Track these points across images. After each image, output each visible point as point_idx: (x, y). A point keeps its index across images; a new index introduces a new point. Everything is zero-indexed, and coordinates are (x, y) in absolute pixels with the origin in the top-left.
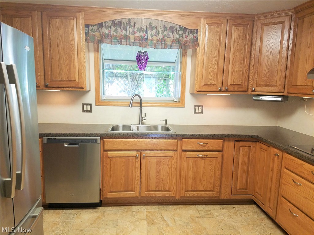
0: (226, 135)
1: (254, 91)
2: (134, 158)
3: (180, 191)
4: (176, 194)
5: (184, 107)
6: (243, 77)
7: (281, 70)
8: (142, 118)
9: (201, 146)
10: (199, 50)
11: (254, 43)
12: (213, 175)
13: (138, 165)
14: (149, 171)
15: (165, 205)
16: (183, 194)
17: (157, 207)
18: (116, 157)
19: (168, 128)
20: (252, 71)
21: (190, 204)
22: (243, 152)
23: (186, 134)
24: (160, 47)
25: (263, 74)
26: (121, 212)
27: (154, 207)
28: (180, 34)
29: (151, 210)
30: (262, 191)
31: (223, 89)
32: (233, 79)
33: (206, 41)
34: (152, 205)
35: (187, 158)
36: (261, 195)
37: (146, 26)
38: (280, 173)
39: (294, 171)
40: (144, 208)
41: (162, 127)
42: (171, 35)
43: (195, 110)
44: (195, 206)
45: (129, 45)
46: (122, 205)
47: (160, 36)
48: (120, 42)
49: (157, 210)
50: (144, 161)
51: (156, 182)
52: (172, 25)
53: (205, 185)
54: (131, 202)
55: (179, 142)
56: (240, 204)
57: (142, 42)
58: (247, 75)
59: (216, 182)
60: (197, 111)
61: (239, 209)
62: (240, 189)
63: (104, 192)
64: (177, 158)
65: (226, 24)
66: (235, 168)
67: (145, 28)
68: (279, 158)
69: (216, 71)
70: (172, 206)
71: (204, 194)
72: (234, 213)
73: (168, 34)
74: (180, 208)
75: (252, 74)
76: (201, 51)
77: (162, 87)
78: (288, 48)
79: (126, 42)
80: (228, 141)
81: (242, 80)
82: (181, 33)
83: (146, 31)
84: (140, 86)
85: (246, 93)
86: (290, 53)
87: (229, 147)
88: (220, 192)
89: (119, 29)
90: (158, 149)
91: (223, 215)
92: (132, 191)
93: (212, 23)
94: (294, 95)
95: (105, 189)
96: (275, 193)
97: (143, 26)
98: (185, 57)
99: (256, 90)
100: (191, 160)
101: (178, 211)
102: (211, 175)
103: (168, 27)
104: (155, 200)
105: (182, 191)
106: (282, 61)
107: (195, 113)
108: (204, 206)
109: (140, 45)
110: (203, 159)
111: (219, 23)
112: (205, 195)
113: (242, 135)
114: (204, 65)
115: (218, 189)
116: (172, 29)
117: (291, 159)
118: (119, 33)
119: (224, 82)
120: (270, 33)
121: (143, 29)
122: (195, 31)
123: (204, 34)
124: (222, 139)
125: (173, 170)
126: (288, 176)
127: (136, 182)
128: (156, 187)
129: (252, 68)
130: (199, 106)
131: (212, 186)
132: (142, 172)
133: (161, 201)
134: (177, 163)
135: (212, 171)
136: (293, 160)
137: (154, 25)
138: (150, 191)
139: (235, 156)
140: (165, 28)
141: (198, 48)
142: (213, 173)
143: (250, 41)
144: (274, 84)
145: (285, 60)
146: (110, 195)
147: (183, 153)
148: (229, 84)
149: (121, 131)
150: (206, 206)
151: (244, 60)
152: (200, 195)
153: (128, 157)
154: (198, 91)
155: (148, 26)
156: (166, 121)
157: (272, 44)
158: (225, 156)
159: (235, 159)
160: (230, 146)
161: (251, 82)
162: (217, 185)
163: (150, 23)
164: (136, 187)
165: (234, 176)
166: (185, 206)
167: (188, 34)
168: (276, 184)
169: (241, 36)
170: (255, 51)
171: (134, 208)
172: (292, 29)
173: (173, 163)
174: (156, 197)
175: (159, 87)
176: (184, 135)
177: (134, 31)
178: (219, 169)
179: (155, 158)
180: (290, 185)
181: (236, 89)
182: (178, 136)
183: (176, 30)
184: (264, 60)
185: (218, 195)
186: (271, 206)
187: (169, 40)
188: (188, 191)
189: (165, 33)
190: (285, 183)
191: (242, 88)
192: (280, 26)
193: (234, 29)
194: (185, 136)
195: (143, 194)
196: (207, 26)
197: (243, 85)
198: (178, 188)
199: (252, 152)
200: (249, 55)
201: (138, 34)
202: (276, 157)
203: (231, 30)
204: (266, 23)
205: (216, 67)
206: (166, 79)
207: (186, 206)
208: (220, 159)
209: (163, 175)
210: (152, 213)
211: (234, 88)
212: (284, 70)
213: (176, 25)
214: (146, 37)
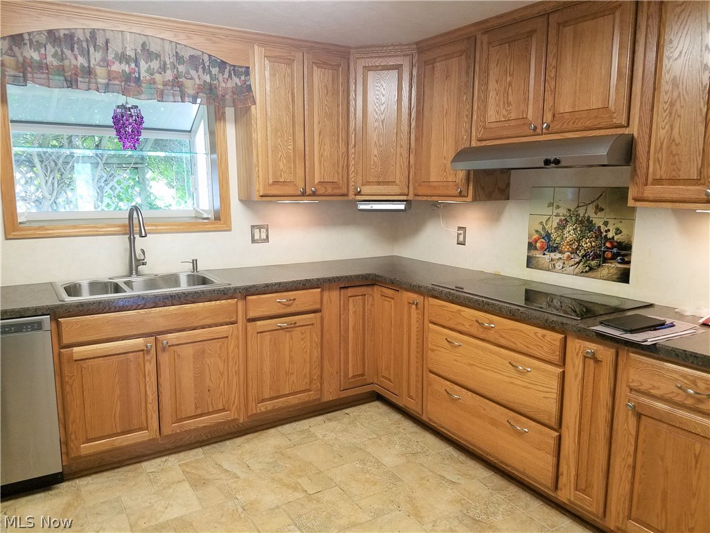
0: (325, 278)
1: (359, 193)
2: (142, 353)
3: (246, 405)
4: (239, 415)
5: (230, 230)
6: (338, 167)
7: (401, 155)
8: (137, 260)
9: (284, 306)
10: (256, 111)
11: (352, 103)
12: (308, 359)
13: (150, 367)
14: (177, 378)
15: (216, 443)
16: (254, 409)
17: (200, 450)
18: (93, 358)
19: (204, 277)
20: (353, 156)
21: (265, 427)
22: (354, 306)
23: (254, 286)
24: (171, 98)
25: (372, 162)
26: (119, 480)
27: (193, 452)
28: (213, 73)
29: (189, 460)
30: (392, 372)
31: (308, 192)
32: (322, 173)
33: (268, 93)
34: (186, 450)
35: (259, 335)
36: (390, 380)
37: (136, 50)
38: (422, 332)
39: (446, 324)
40: (172, 460)
41: (188, 276)
42: (193, 73)
43: (253, 236)
44: (276, 429)
45: (97, 90)
46: (116, 466)
47: (169, 75)
48: (71, 83)
49: (203, 456)
50: (165, 358)
51: (196, 398)
52: (193, 53)
53: (295, 381)
54: (137, 454)
55: (241, 304)
56: (354, 406)
57: (129, 86)
58: (345, 164)
59: (314, 372)
60: (257, 237)
61: (355, 414)
62: (354, 377)
63: (72, 444)
64: (238, 338)
65: (301, 63)
66: (344, 339)
67: (133, 55)
68: (419, 307)
69: (292, 154)
70: (231, 441)
71: (293, 400)
72: (350, 424)
73: (188, 72)
74: (248, 441)
75: (353, 162)
76: (261, 113)
77: (129, 186)
78: (410, 114)
79: (89, 82)
80: (329, 290)
81: (338, 173)
82: (215, 71)
83: (136, 62)
84: (69, 185)
85: (346, 198)
86: (413, 124)
87: (331, 302)
88: (321, 390)
89: (68, 52)
90: (196, 325)
91: (333, 431)
92: (141, 429)
93: (275, 57)
94: (425, 198)
95: (73, 437)
96: (418, 368)
97: (128, 49)
98: (222, 122)
99: (362, 193)
100: (267, 336)
101: (247, 447)
102: (305, 360)
103: (187, 56)
104: (193, 437)
105: (252, 404)
106: (401, 139)
107: (253, 241)
108: (294, 425)
109: (125, 92)
110: (289, 331)
111: (289, 58)
112: (296, 401)
113: (351, 276)
114: (269, 142)
115: (319, 384)
116: (195, 61)
117: (440, 306)
118: (70, 62)
119: (307, 177)
120: (379, 85)
121: (130, 56)
122: (243, 70)
123: (263, 77)
124: (319, 288)
125: (231, 364)
126: (437, 335)
127: (150, 406)
128: (196, 408)
129: (352, 151)
130: (260, 227)
131: (308, 381)
132: (162, 380)
133: (207, 436)
134: (238, 348)
135: (306, 352)
136: (444, 306)
137: (154, 48)
138: (182, 420)
139: (343, 317)
140: (179, 58)
141: (253, 107)
142: (308, 354)
143: (346, 99)
144: (391, 179)
145: (406, 136)
146: (87, 448)
147: (249, 325)
148: (317, 181)
149: (86, 297)
150: (297, 423)
151: (338, 135)
152: (286, 404)
153: (124, 353)
154: (261, 196)
155: (139, 51)
156: (195, 262)
157: (384, 105)
158: (326, 321)
159: (342, 322)
160: (333, 297)
161: (352, 176)
162: (315, 377)
163: (144, 45)
164: (149, 418)
165: (342, 354)
166: (256, 434)
167: (230, 76)
168: (418, 352)
169: (330, 89)
170: (355, 119)
171: (149, 466)
172: (415, 80)
173: (231, 349)
174: (196, 430)
175: (122, 185)
176: (250, 287)
177: (104, 60)
178: (317, 346)
179: (191, 345)
180: (442, 350)
181: (329, 191)
182: (238, 291)
183: (204, 65)
184: (373, 136)
185: (319, 396)
186: (413, 393)
187: (189, 83)
188: (263, 401)
189: (181, 68)
190: (434, 348)
191: (340, 188)
192: (395, 73)
193: (317, 72)
194: (253, 290)
195: (167, 431)
196: (267, 61)
197: (341, 182)
198: (242, 400)
199: (368, 304)
200: (346, 125)
201: (117, 67)
202: (414, 306)
203: (311, 73)
204: (371, 65)
205: (291, 147)
206: (137, 168)
207: (259, 432)
208: (319, 326)
209: (210, 379)
210: (194, 464)
211: (326, 188)
212: (405, 154)
213: (203, 52)
214: (137, 76)
